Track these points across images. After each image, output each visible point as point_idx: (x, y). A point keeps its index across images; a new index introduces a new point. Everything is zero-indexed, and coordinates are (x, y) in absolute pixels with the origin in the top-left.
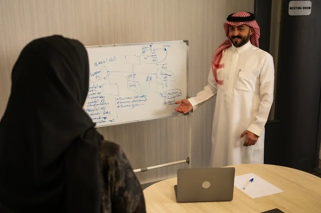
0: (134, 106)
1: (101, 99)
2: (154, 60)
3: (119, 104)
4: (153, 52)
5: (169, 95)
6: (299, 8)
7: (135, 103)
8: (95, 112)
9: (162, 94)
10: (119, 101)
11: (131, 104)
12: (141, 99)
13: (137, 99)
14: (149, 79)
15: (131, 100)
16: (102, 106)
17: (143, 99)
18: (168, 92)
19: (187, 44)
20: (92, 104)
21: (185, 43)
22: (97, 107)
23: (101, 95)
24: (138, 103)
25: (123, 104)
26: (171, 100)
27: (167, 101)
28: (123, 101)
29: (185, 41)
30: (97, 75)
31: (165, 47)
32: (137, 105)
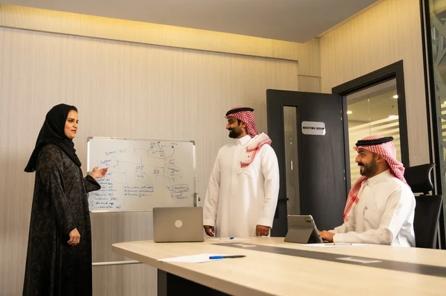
0: (140, 196)
2: (161, 155)
3: (126, 192)
4: (161, 148)
5: (176, 189)
6: (312, 128)
7: (142, 193)
8: (103, 197)
9: (169, 188)
10: (126, 189)
11: (138, 193)
12: (148, 189)
13: (144, 189)
14: (157, 172)
15: (139, 190)
16: (110, 192)
17: (150, 190)
18: (175, 187)
19: (194, 144)
21: (192, 143)
24: (145, 193)
25: (130, 193)
26: (177, 194)
27: (174, 194)
28: (130, 190)
29: (191, 141)
30: (107, 163)
31: (173, 145)
32: (144, 195)
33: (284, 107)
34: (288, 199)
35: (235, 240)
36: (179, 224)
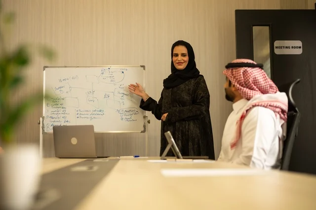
0: (91, 118)
1: (63, 109)
2: (111, 81)
3: (79, 116)
4: (111, 73)
5: (126, 113)
6: (287, 47)
7: (93, 116)
9: (119, 111)
10: (78, 112)
11: (89, 116)
12: (99, 113)
13: (95, 113)
14: (107, 96)
15: (90, 113)
16: (64, 115)
17: (101, 113)
18: (125, 110)
19: (144, 69)
20: (55, 112)
21: (142, 68)
22: (59, 115)
23: (63, 106)
24: (96, 116)
25: (82, 116)
26: (127, 117)
27: (124, 117)
28: (82, 113)
29: (142, 66)
30: (61, 89)
31: (123, 71)
32: (95, 118)
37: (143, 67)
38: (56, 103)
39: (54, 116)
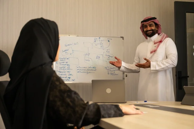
1: (68, 66)
2: (101, 47)
3: (79, 71)
4: (101, 41)
5: (111, 69)
8: (64, 73)
9: (106, 68)
10: (78, 68)
11: (86, 71)
13: (90, 69)
14: (98, 57)
15: (86, 69)
17: (94, 69)
18: (110, 67)
19: (123, 39)
20: (62, 68)
22: (65, 70)
23: (68, 64)
25: (81, 71)
26: (112, 72)
27: (110, 72)
28: (81, 69)
29: (121, 37)
30: (66, 51)
31: (109, 40)
32: (90, 72)
33: (186, 13)
34: (188, 77)
35: (148, 102)
36: (109, 91)
37: (123, 38)
38: (62, 61)
39: (61, 71)
